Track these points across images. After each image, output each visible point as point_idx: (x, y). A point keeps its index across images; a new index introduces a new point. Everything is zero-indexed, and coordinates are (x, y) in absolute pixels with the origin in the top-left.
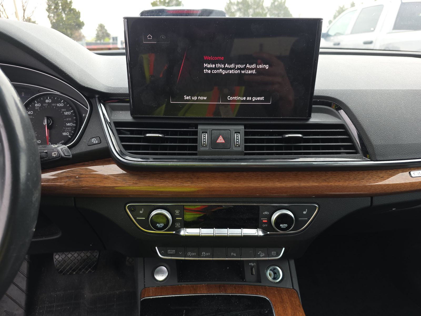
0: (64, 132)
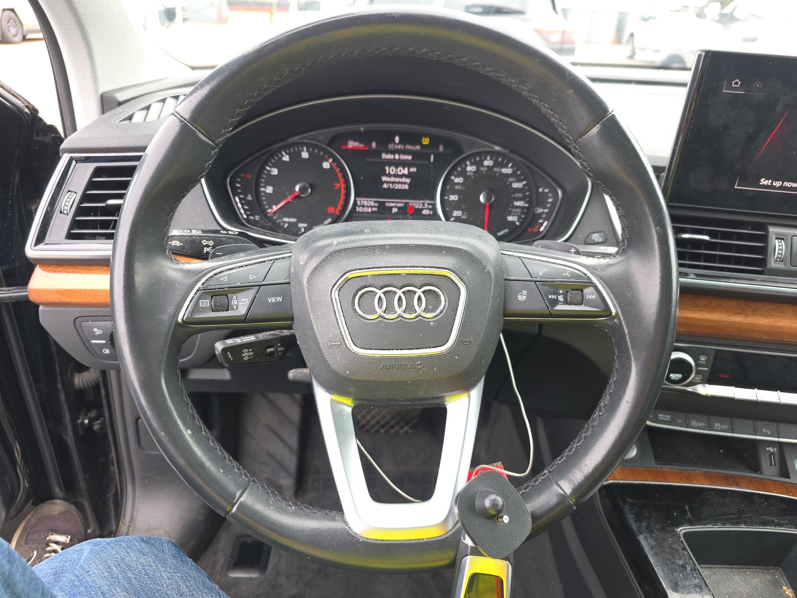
0: (510, 215)
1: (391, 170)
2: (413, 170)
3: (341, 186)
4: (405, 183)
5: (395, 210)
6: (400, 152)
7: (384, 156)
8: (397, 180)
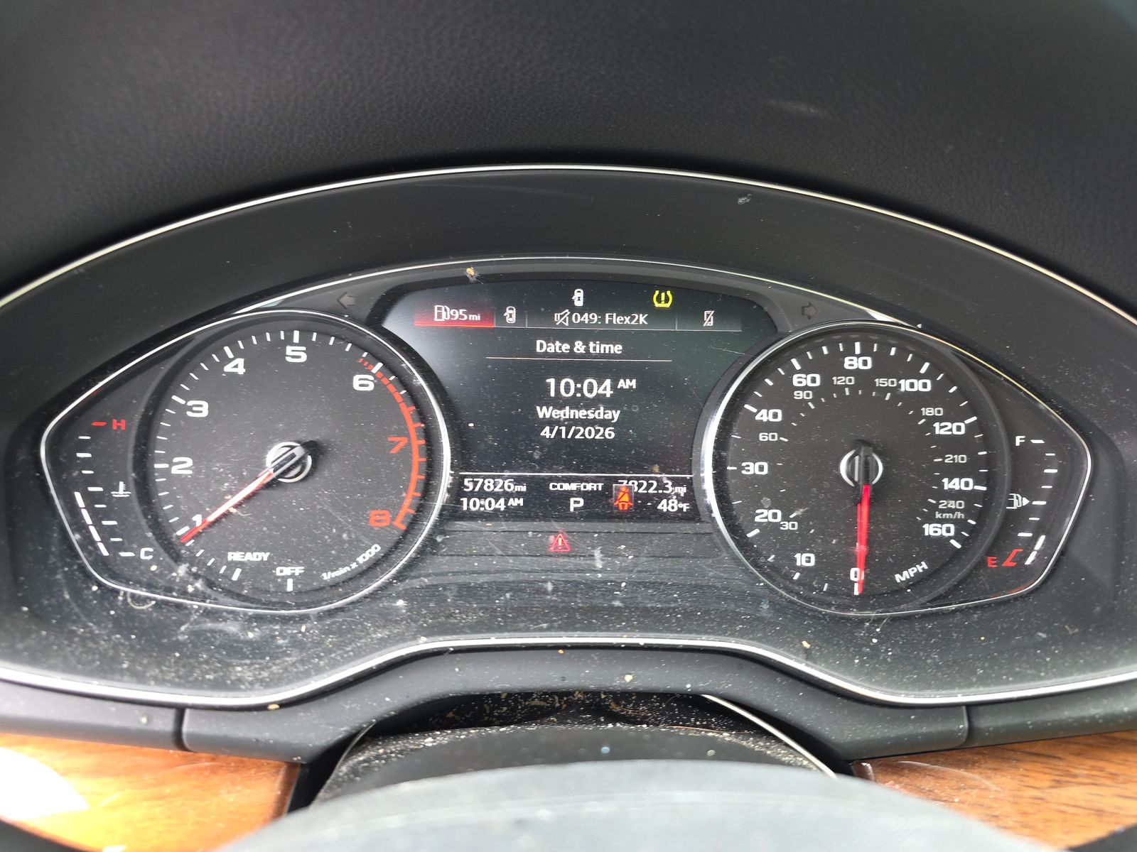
0: (931, 518)
1: (566, 386)
2: (627, 384)
3: (409, 444)
4: (605, 423)
5: (576, 504)
6: (587, 335)
7: (542, 346)
8: (581, 414)
